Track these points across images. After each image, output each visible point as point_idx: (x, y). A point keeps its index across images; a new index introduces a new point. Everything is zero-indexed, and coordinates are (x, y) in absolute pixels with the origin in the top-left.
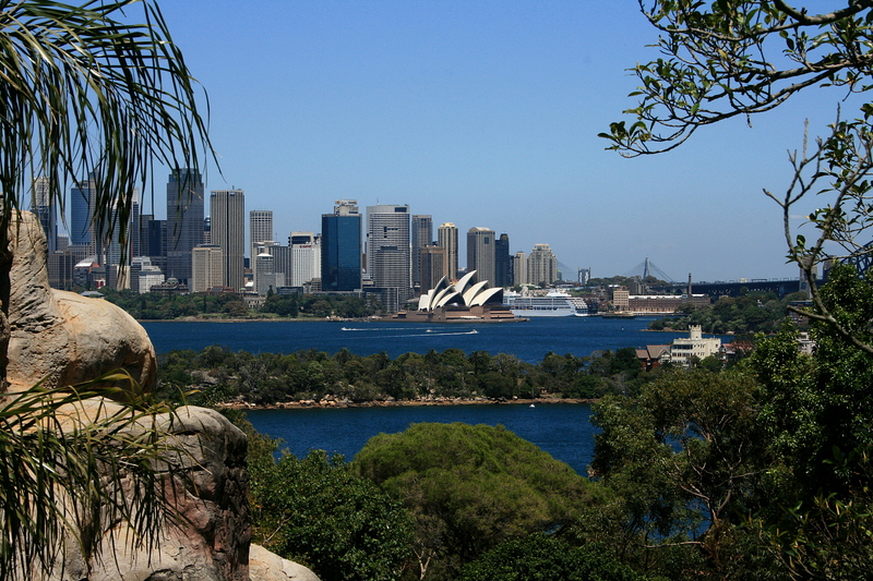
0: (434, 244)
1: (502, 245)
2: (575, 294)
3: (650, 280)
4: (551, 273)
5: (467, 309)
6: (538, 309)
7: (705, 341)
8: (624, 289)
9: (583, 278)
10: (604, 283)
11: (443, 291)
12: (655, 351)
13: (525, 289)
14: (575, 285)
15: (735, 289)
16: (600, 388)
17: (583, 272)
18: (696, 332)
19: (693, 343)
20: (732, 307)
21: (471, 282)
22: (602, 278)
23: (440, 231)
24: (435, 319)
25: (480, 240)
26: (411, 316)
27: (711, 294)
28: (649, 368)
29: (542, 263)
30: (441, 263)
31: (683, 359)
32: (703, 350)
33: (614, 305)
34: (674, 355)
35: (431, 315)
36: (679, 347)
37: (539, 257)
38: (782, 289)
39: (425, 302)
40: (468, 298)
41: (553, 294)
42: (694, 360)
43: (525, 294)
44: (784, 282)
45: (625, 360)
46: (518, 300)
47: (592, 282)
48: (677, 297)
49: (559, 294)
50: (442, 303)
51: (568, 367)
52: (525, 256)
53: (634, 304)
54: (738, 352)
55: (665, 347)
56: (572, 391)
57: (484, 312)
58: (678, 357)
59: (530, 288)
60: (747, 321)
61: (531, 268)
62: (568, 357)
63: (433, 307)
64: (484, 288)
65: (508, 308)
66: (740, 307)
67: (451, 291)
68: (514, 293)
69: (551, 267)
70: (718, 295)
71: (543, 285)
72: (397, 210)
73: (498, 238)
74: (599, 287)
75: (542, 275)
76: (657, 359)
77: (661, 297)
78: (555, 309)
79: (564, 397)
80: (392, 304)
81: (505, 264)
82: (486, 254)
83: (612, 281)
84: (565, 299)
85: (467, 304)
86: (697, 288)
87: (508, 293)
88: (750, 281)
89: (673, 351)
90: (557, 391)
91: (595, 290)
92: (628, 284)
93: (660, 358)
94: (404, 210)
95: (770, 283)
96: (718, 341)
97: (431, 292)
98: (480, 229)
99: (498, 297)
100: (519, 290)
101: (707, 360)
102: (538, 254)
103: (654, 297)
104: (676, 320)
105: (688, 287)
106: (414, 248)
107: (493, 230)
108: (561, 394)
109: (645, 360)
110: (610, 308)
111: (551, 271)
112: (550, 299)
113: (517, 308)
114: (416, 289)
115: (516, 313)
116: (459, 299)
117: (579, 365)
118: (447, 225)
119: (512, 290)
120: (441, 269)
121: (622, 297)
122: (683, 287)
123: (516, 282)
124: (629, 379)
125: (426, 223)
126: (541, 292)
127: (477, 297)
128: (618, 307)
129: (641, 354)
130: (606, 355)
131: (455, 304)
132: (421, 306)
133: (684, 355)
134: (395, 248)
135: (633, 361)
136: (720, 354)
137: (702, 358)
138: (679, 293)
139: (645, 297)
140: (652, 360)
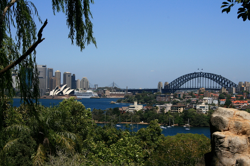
0: (54, 76)
1: (73, 77)
2: (95, 92)
3: (115, 88)
4: (87, 86)
5: (64, 96)
6: (84, 96)
7: (138, 106)
8: (108, 90)
9: (96, 87)
10: (102, 89)
11: (57, 90)
12: (124, 108)
13: (80, 90)
14: (94, 89)
15: (140, 91)
16: (109, 119)
17: (96, 85)
18: (136, 103)
19: (135, 106)
20: (140, 96)
21: (65, 88)
22: (102, 87)
23: (55, 73)
24: (54, 98)
25: (67, 76)
26: (47, 97)
27: (133, 92)
28: (122, 113)
29: (85, 83)
30: (56, 82)
31: (132, 111)
32: (138, 108)
33: (106, 95)
34: (130, 110)
35: (53, 97)
36: (131, 107)
37: (84, 81)
38: (153, 91)
39: (52, 93)
40: (64, 92)
41: (88, 91)
42: (135, 111)
43: (80, 91)
44: (153, 89)
45: (116, 111)
46: (78, 93)
47: (98, 88)
48: (123, 93)
49: (90, 92)
50: (57, 94)
51: (100, 113)
52: (80, 80)
53: (111, 95)
54: (148, 109)
55: (127, 107)
56: (101, 120)
57: (69, 96)
58: (131, 110)
59: (81, 90)
60: (144, 100)
61: (81, 84)
62: (100, 110)
63: (54, 95)
64: (69, 89)
65: (76, 95)
66: (143, 96)
67: (59, 90)
68: (77, 91)
69: (87, 84)
70: (135, 92)
71: (85, 89)
72: (43, 66)
73: (72, 75)
74: (101, 90)
75: (85, 86)
76: (125, 111)
77: (119, 93)
78: (89, 96)
79: (98, 121)
80: (42, 94)
81: (74, 82)
82: (69, 80)
83: (105, 88)
84: (91, 93)
85: (64, 94)
86: (129, 91)
87: (75, 91)
88: (144, 89)
89: (129, 109)
90: (97, 120)
91: (100, 91)
92: (110, 89)
93: (126, 110)
94: (45, 66)
95: (149, 89)
96: (142, 106)
97: (53, 90)
98: (67, 72)
99: (73, 92)
100: (78, 90)
101: (139, 111)
102: (83, 80)
103: (117, 93)
104: (124, 100)
105: (126, 90)
106: (48, 78)
107: (71, 73)
108: (97, 121)
109: (121, 111)
110: (104, 96)
111: (87, 85)
112: (87, 93)
113: (78, 95)
114: (48, 89)
115: (78, 97)
116: (62, 92)
117: (103, 112)
118: (58, 71)
119: (76, 90)
120: (56, 84)
121: (108, 93)
122: (125, 90)
123: (77, 88)
124: (117, 116)
125: (51, 70)
126: (84, 91)
127: (67, 92)
128: (107, 96)
129: (120, 109)
130: (110, 109)
131: (61, 94)
132: (50, 94)
133: (133, 110)
134: (42, 77)
135: (118, 111)
136: (143, 109)
137: (138, 111)
138: (124, 92)
139: (114, 93)
140: (123, 111)
